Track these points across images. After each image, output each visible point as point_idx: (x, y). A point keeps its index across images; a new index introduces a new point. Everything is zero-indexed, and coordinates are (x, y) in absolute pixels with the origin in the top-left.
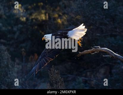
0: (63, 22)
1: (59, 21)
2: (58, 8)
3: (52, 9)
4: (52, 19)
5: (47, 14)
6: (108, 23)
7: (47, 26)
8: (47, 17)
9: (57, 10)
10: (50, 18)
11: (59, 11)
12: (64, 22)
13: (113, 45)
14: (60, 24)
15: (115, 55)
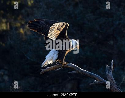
0: (25, 33)
1: (22, 31)
2: (20, 17)
3: (13, 17)
4: (14, 29)
5: (8, 24)
6: (75, 32)
7: (9, 37)
8: (8, 27)
9: (19, 19)
10: (11, 27)
11: (21, 19)
12: (27, 31)
13: (81, 56)
14: (22, 35)
15: (82, 71)
